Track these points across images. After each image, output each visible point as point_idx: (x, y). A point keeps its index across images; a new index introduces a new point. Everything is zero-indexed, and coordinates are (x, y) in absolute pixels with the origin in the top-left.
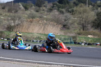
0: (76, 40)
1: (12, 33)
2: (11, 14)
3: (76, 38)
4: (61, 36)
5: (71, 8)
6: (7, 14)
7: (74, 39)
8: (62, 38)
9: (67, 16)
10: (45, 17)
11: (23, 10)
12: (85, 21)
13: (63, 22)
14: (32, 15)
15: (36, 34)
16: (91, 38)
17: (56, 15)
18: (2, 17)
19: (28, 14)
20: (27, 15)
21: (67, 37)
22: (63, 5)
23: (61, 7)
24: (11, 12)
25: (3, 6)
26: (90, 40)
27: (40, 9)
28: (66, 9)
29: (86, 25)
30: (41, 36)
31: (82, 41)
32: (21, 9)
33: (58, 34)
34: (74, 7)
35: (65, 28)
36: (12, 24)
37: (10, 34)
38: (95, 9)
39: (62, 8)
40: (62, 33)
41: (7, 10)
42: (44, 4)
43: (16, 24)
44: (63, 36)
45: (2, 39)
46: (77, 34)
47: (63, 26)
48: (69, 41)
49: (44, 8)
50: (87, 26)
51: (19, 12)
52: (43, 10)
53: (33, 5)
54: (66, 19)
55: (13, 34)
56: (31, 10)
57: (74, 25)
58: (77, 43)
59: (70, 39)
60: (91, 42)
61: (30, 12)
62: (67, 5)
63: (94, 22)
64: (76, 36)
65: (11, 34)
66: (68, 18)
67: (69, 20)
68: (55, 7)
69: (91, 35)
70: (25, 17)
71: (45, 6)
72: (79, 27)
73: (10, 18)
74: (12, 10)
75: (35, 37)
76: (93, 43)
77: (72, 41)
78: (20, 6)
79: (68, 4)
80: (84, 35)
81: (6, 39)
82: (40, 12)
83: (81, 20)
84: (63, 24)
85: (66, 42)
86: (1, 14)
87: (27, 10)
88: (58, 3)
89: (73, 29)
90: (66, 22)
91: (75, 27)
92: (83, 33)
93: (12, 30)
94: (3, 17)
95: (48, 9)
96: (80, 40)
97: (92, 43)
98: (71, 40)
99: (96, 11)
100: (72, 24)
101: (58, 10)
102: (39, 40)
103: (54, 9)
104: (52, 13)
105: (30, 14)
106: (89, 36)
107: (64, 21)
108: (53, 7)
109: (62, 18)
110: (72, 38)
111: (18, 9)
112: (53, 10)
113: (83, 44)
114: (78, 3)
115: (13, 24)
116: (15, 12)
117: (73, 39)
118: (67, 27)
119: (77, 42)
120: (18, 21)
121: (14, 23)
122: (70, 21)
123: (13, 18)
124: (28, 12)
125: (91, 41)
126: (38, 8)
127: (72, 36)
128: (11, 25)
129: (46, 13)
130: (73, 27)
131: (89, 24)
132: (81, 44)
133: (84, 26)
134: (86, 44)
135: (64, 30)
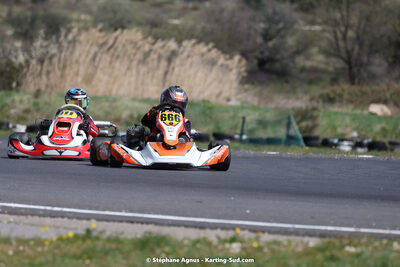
0: (315, 126)
1: (17, 97)
3: (313, 118)
4: (242, 107)
7: (304, 124)
8: (248, 119)
9: (277, 18)
10: (176, 22)
12: (359, 40)
13: (255, 42)
14: (110, 15)
15: (130, 104)
16: (385, 118)
17: (222, 11)
19: (95, 9)
20: (90, 12)
21: (270, 116)
24: (18, 2)
26: (377, 127)
29: (365, 59)
31: (340, 130)
33: (228, 100)
36: (16, 57)
37: (8, 100)
40: (251, 97)
43: (33, 54)
44: (255, 108)
46: (318, 102)
47: (255, 62)
48: (281, 133)
50: (369, 63)
54: (272, 32)
55: (21, 102)
57: (308, 58)
58: (320, 141)
59: (285, 122)
60: (385, 136)
64: (314, 109)
65: (13, 101)
66: (281, 25)
67: (283, 37)
69: (385, 102)
72: (330, 69)
73: (10, 32)
75: (125, 115)
76: (393, 139)
77: (295, 130)
80: (350, 102)
83: (340, 35)
84: (257, 54)
89: (303, 76)
90: (270, 44)
92: (346, 96)
93: (18, 84)
96: (334, 128)
97: (386, 140)
98: (289, 125)
100: (298, 52)
104: (207, 4)
105: (104, 9)
106: (376, 109)
107: (259, 40)
110: (295, 117)
113: (346, 147)
115: (21, 58)
117: (298, 123)
118: (277, 66)
119: (317, 138)
120: (45, 44)
121: (26, 50)
122: (291, 41)
123: (25, 28)
125: (384, 131)
127: (293, 109)
128: (14, 60)
129: (179, 4)
131: (376, 51)
132: (336, 145)
133: (353, 62)
134: (359, 144)
135: (261, 83)
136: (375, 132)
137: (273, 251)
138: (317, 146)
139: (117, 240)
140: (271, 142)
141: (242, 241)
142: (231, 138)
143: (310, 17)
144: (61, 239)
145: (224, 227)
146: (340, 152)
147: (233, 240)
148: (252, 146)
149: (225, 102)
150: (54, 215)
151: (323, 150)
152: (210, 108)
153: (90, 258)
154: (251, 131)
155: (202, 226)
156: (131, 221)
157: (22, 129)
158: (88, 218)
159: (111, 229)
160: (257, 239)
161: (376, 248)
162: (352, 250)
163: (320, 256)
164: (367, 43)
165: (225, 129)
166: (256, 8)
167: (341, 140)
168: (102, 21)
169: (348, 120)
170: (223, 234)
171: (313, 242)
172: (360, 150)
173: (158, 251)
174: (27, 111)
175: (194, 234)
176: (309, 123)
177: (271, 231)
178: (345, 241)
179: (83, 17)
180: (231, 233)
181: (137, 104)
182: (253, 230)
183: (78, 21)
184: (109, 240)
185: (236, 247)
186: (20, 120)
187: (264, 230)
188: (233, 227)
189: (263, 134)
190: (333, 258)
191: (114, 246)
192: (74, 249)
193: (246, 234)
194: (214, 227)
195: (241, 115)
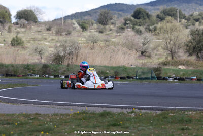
0: (160, 73)
1: (61, 67)
2: (61, 38)
3: (160, 70)
4: (136, 68)
5: (153, 24)
6: (54, 37)
7: (157, 73)
8: (138, 72)
9: (147, 38)
10: (114, 40)
11: (79, 31)
12: (174, 44)
13: (140, 46)
14: (92, 38)
15: (99, 68)
16: (182, 70)
17: (129, 36)
18: (47, 44)
19: (87, 36)
20: (85, 38)
21: (145, 71)
22: (140, 20)
23: (138, 24)
24: (61, 35)
25: (47, 26)
26: (181, 73)
27: (105, 28)
28: (145, 27)
29: (176, 51)
30: (106, 70)
31: (169, 74)
32: (76, 30)
33: (132, 65)
34: (157, 23)
35: (144, 55)
36: (61, 53)
37: (58, 68)
38: (190, 25)
39: (140, 25)
41: (54, 32)
42: (112, 21)
43: (67, 52)
44: (140, 68)
45: (47, 76)
46: (161, 65)
47: (140, 52)
48: (149, 76)
49: (112, 27)
50: (178, 52)
51: (72, 34)
52: (111, 30)
53: (95, 22)
54: (146, 42)
55: (63, 68)
56: (92, 30)
57: (158, 51)
61: (89, 34)
62: (147, 20)
63: (187, 46)
64: (160, 68)
66: (148, 40)
67: (149, 44)
68: (128, 24)
69: (184, 65)
70: (82, 42)
71: (112, 24)
72: (165, 54)
73: (59, 45)
74: (62, 32)
76: (187, 77)
77: (154, 75)
78: (74, 24)
79: (149, 19)
80: (172, 65)
81: (52, 76)
82: (105, 33)
83: (168, 43)
84: (140, 50)
85: (144, 77)
86: (45, 39)
87: (86, 30)
88: (133, 18)
89: (156, 57)
90: (145, 46)
91: (160, 55)
92: (171, 63)
93: (62, 62)
94: (49, 42)
95: (118, 27)
96: (167, 74)
97: (184, 77)
98: (152, 73)
99: (192, 27)
100: (154, 49)
101: (133, 28)
102: (104, 75)
103: (128, 27)
104: (124, 34)
105: (90, 36)
106: (181, 67)
107: (141, 45)
108: (125, 24)
109: (138, 41)
110: (154, 70)
111: (71, 30)
112: (126, 29)
113: (171, 80)
114: (164, 16)
115: (63, 54)
116: (66, 34)
117: (155, 72)
118: (147, 54)
119: (161, 77)
121: (64, 51)
122: (152, 46)
123: (64, 43)
124: (87, 34)
125: (183, 74)
126: (101, 26)
127: (153, 68)
129: (114, 34)
130: (156, 55)
131: (180, 48)
132: (167, 79)
133: (173, 52)
134: (175, 79)
135: (142, 59)
136: (180, 75)
137: (145, 116)
138: (161, 80)
139: (93, 113)
140: (146, 79)
141: (135, 113)
142: (133, 78)
143: (158, 37)
144: (75, 114)
145: (129, 108)
146: (169, 82)
147: (132, 112)
148: (139, 81)
149: (130, 66)
150: (73, 106)
151: (163, 81)
152: (126, 68)
153: (85, 120)
154: (140, 75)
155: (122, 108)
156: (98, 107)
157: (63, 77)
158: (84, 106)
159: (92, 109)
160: (140, 112)
161: (180, 114)
162: (172, 114)
163: (161, 117)
164: (177, 45)
165: (131, 75)
166: (140, 35)
167: (169, 78)
168: (89, 40)
169: (171, 71)
170: (129, 110)
171: (159, 112)
172: (175, 81)
173: (107, 117)
174: (65, 71)
175: (119, 110)
176: (159, 72)
177: (145, 109)
178: (169, 112)
179: (82, 39)
180: (132, 110)
181: (101, 68)
182: (139, 109)
183: (81, 40)
184: (91, 113)
185: (133, 115)
186: (63, 74)
187: (142, 109)
188: (132, 108)
189: (143, 77)
190: (165, 118)
191: (92, 115)
192: (79, 117)
193: (137, 110)
194: (126, 108)
195: (136, 70)
